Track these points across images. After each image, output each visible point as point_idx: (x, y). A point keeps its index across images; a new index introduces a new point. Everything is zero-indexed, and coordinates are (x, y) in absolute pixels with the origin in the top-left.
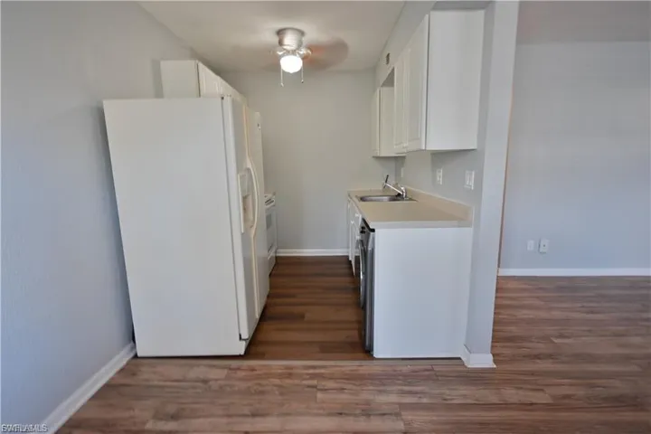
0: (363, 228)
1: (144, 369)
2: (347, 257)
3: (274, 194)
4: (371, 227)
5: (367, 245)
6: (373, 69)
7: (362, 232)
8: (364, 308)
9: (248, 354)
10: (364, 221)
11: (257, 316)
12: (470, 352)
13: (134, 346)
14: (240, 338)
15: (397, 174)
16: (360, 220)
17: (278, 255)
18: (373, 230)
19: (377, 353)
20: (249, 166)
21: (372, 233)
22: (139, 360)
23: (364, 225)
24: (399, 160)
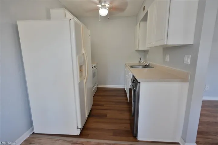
0: (134, 80)
1: (36, 140)
2: (124, 89)
3: (97, 64)
4: (139, 81)
5: (136, 89)
6: (137, 16)
7: (133, 82)
8: (134, 116)
9: (81, 135)
10: (134, 76)
11: (86, 116)
12: (185, 142)
13: (33, 129)
14: (78, 128)
15: (145, 57)
16: (131, 76)
17: (98, 87)
18: (139, 83)
19: (140, 138)
20: (83, 52)
21: (138, 84)
22: (35, 135)
23: (134, 79)
24: (145, 52)
